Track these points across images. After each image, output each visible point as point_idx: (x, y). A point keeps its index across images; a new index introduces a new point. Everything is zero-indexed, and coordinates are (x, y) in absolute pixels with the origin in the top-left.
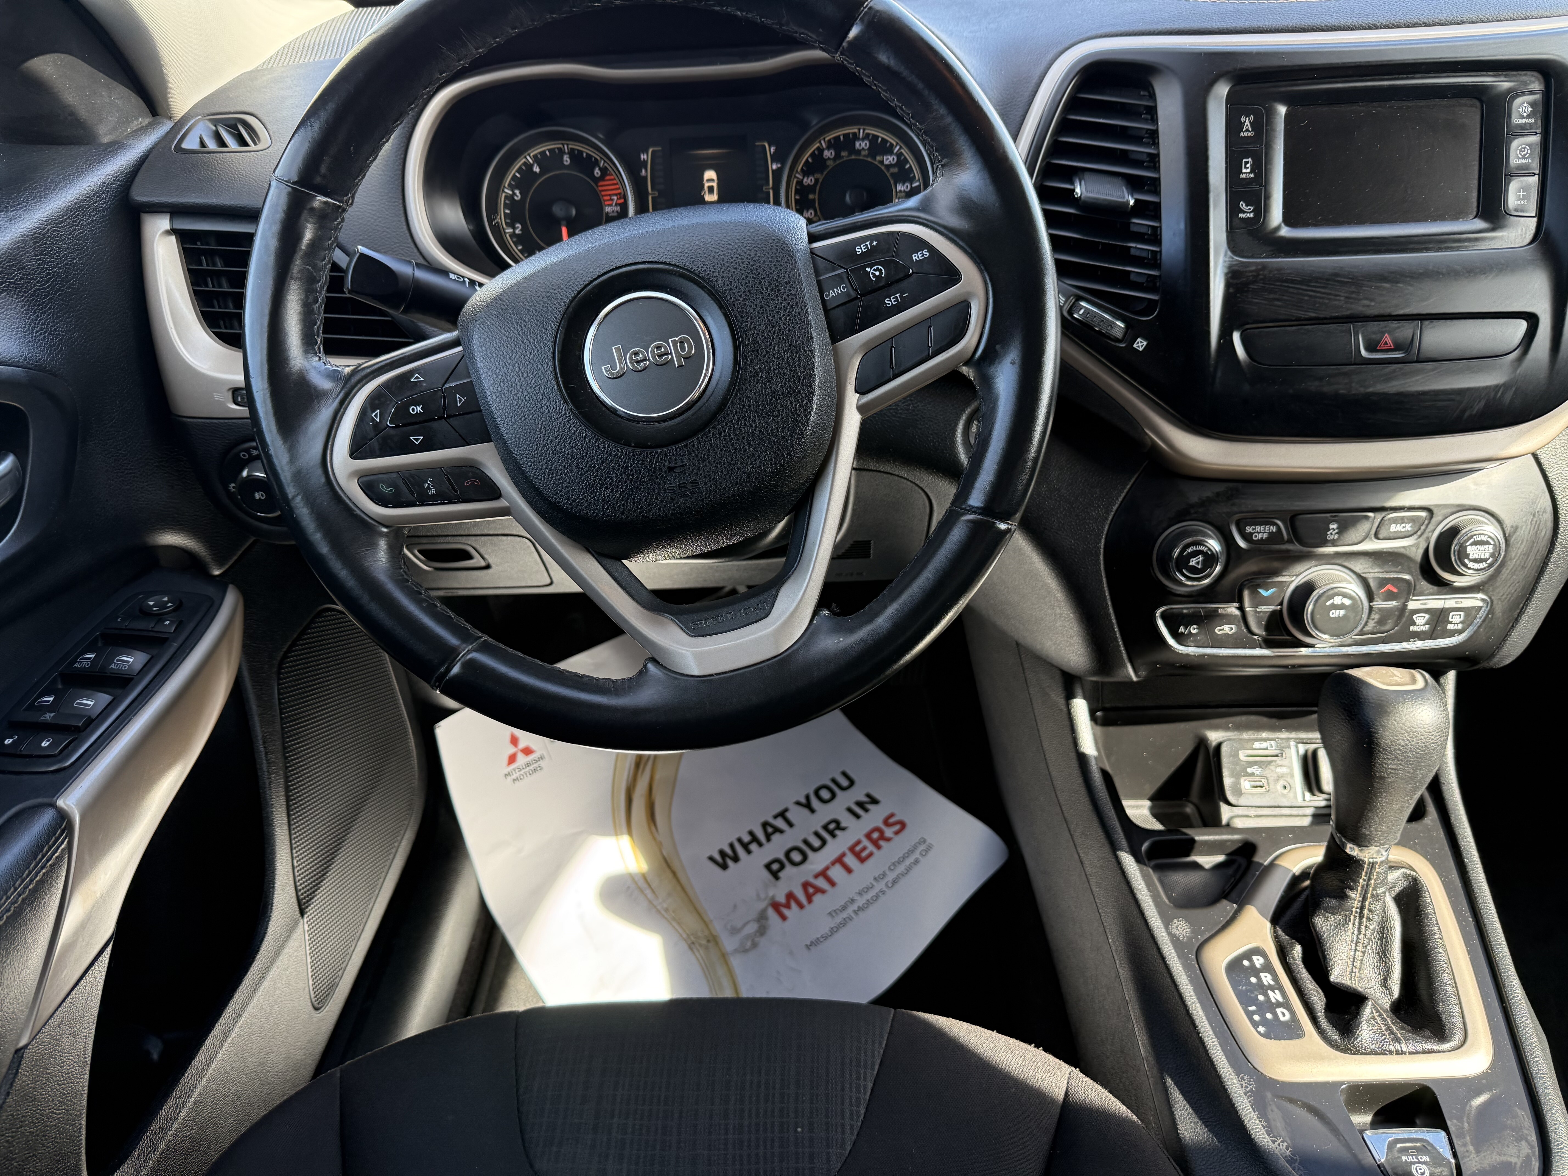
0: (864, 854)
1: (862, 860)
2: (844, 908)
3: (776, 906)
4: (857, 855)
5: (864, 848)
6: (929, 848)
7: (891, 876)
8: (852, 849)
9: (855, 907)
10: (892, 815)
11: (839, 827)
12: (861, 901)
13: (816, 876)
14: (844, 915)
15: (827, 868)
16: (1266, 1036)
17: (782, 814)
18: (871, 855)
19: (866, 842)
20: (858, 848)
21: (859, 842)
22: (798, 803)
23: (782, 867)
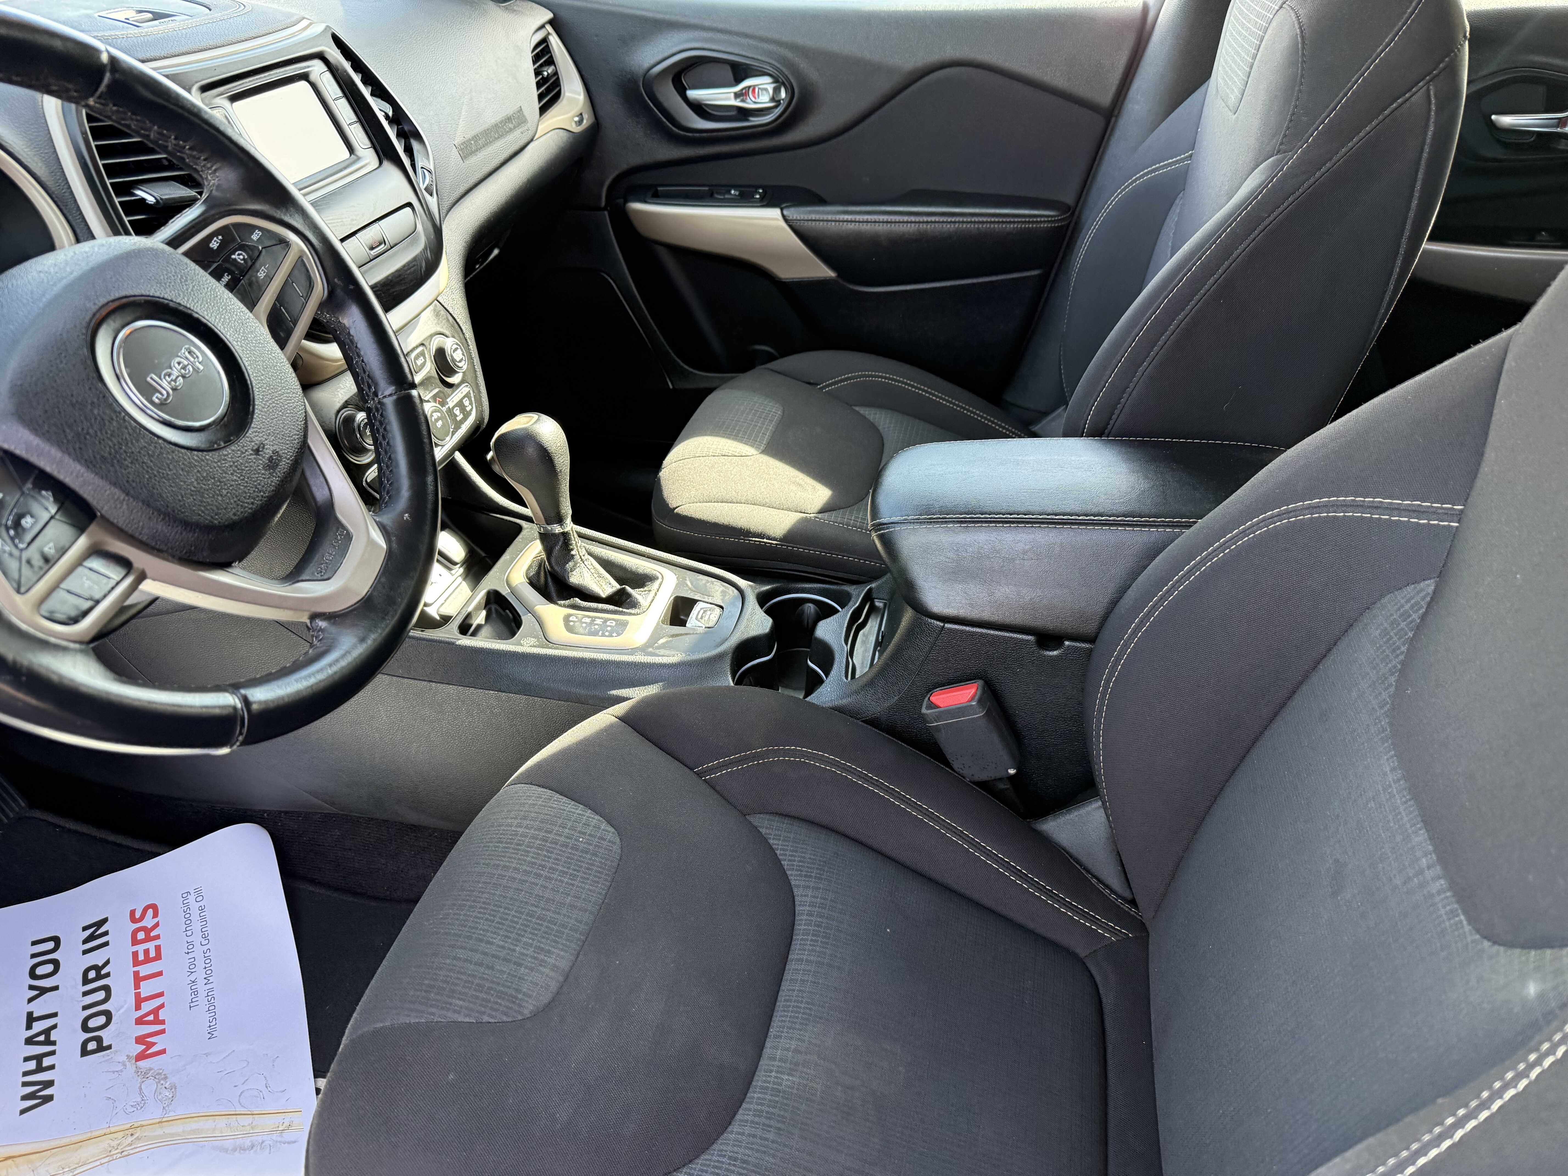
0: (152, 954)
1: (158, 957)
2: (195, 993)
3: (141, 1057)
4: (148, 960)
5: (147, 952)
6: (198, 892)
7: (197, 938)
8: (136, 962)
9: (201, 982)
10: (133, 913)
11: (97, 968)
12: (200, 974)
13: (138, 1007)
14: (202, 994)
15: (138, 995)
16: (619, 635)
17: (31, 1019)
18: (158, 948)
19: (141, 948)
20: (141, 957)
21: (135, 954)
22: (30, 1000)
23: (99, 1040)
